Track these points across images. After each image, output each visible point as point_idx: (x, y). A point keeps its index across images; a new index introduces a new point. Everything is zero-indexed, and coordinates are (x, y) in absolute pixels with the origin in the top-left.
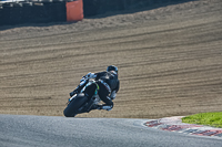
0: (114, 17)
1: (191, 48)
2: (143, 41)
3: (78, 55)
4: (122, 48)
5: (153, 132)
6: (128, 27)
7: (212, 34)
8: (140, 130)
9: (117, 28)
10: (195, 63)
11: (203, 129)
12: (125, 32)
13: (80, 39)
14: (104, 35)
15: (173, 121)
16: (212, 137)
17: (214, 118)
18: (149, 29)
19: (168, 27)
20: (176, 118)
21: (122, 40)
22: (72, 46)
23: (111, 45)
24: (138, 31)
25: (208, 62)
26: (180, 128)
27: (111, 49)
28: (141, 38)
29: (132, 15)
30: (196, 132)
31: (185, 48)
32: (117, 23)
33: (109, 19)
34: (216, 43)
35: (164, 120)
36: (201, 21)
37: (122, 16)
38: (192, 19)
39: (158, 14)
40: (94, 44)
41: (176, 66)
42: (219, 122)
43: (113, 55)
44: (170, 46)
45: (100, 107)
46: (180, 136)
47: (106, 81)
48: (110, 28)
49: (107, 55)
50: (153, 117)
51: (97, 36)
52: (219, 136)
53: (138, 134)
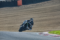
0: (30, 5)
1: (51, 13)
2: (38, 11)
3: (20, 15)
4: (32, 13)
5: (41, 36)
6: (34, 7)
7: (57, 9)
9: (31, 8)
10: (52, 17)
11: (54, 35)
12: (33, 9)
13: (21, 11)
14: (27, 10)
15: (46, 33)
16: (57, 37)
18: (40, 8)
19: (45, 7)
20: (47, 32)
21: (32, 11)
22: (19, 13)
23: (30, 12)
24: (37, 8)
25: (56, 17)
26: (48, 35)
27: (29, 13)
28: (38, 10)
29: (35, 4)
30: (52, 36)
31: (49, 13)
32: (31, 6)
33: (29, 5)
34: (58, 12)
35: (44, 33)
36: (54, 6)
38: (51, 5)
39: (42, 4)
40: (25, 12)
41: (47, 18)
42: (58, 33)
43: (30, 15)
44: (45, 13)
45: (28, 29)
46: (48, 37)
47: (30, 22)
48: (29, 8)
49: (28, 15)
50: (41, 32)
51: (26, 10)
52: (59, 37)
53: (37, 36)
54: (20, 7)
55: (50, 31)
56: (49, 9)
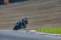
0: (17, 3)
1: (38, 11)
2: (25, 9)
3: (7, 13)
4: (19, 11)
5: (27, 34)
6: (21, 6)
7: (44, 8)
8: (24, 34)
9: (18, 6)
10: (39, 15)
11: (41, 33)
12: (20, 7)
13: (8, 9)
14: (14, 8)
15: (33, 31)
16: (44, 35)
17: (44, 30)
18: (27, 6)
19: (32, 5)
20: (34, 30)
21: (19, 9)
22: (5, 11)
23: (16, 10)
24: (24, 7)
25: (43, 15)
26: (35, 33)
27: (16, 11)
29: (22, 2)
31: (36, 11)
32: (18, 4)
33: (16, 3)
34: (45, 10)
35: (31, 31)
36: (41, 4)
37: (19, 3)
38: (38, 3)
39: (29, 2)
40: (11, 10)
41: (34, 16)
42: (46, 32)
44: (32, 11)
46: (35, 35)
48: (16, 6)
49: (15, 13)
50: (27, 30)
51: (12, 8)
52: (46, 35)
53: (23, 35)
54: (6, 6)
55: (37, 30)
56: (36, 7)
